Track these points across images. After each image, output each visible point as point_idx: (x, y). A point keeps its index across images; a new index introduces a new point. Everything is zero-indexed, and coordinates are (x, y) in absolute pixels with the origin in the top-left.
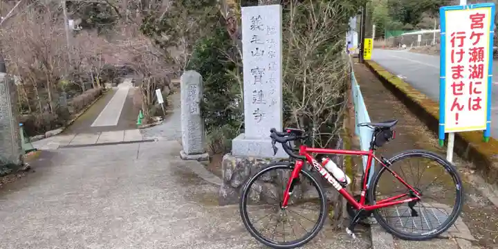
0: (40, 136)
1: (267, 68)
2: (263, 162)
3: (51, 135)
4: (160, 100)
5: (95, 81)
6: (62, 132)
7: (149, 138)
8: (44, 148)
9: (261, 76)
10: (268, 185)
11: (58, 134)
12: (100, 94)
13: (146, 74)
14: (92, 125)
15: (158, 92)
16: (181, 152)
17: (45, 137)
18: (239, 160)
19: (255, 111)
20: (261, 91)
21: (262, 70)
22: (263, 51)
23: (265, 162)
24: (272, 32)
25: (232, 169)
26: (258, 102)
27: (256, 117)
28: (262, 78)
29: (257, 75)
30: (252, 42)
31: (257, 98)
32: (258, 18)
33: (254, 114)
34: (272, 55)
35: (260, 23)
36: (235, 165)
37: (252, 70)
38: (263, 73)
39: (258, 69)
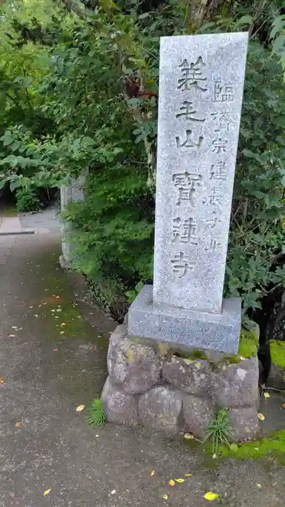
1: (206, 177)
9: (193, 190)
19: (176, 257)
20: (191, 219)
21: (197, 178)
22: (201, 138)
23: (192, 362)
24: (225, 97)
25: (127, 365)
26: (183, 240)
27: (175, 267)
28: (194, 195)
29: (184, 187)
30: (178, 116)
31: (181, 231)
32: (197, 63)
33: (173, 262)
34: (219, 147)
35: (200, 74)
36: (131, 360)
37: (174, 175)
38: (198, 184)
39: (187, 174)
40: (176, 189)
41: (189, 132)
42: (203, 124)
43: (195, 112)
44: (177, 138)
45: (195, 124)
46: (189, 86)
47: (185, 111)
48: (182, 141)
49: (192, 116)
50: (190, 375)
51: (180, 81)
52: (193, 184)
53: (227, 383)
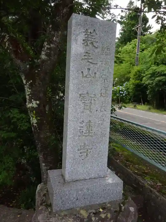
9: (91, 103)
21: (93, 96)
24: (107, 53)
26: (85, 134)
27: (81, 153)
29: (86, 102)
31: (84, 130)
32: (93, 33)
34: (105, 79)
35: (95, 39)
38: (94, 99)
40: (81, 103)
41: (89, 69)
42: (96, 66)
43: (92, 59)
44: (82, 72)
45: (92, 65)
46: (89, 44)
47: (86, 57)
48: (85, 74)
49: (90, 61)
51: (84, 40)
52: (91, 100)
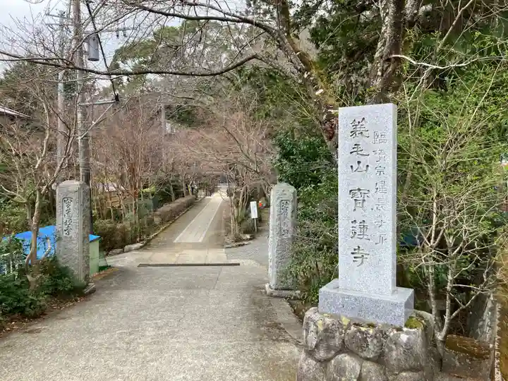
0: (119, 250)
1: (373, 191)
2: (363, 329)
3: (130, 250)
4: (254, 215)
5: (187, 189)
6: (141, 247)
7: (233, 261)
8: (119, 265)
9: (364, 200)
10: (368, 365)
11: (137, 249)
12: (191, 205)
13: (240, 184)
14: (175, 241)
15: (253, 204)
16: (267, 286)
17: (123, 252)
18: (328, 321)
19: (355, 250)
20: (364, 221)
21: (367, 192)
22: (368, 166)
23: (366, 329)
24: (381, 140)
25: (317, 333)
26: (359, 236)
27: (355, 257)
28: (365, 203)
29: (358, 199)
30: (351, 153)
31: (358, 230)
32: (362, 121)
33: (353, 253)
34: (380, 172)
35: (364, 127)
36: (321, 328)
37: (351, 191)
38: (368, 196)
39: (359, 190)
40: (352, 200)
41: (359, 162)
42: (368, 157)
43: (362, 150)
44: (352, 167)
45: (363, 157)
46: (357, 135)
47: (355, 150)
48: (355, 168)
49: (361, 153)
50: (365, 340)
51: (352, 132)
52: (364, 197)
53: (394, 347)
